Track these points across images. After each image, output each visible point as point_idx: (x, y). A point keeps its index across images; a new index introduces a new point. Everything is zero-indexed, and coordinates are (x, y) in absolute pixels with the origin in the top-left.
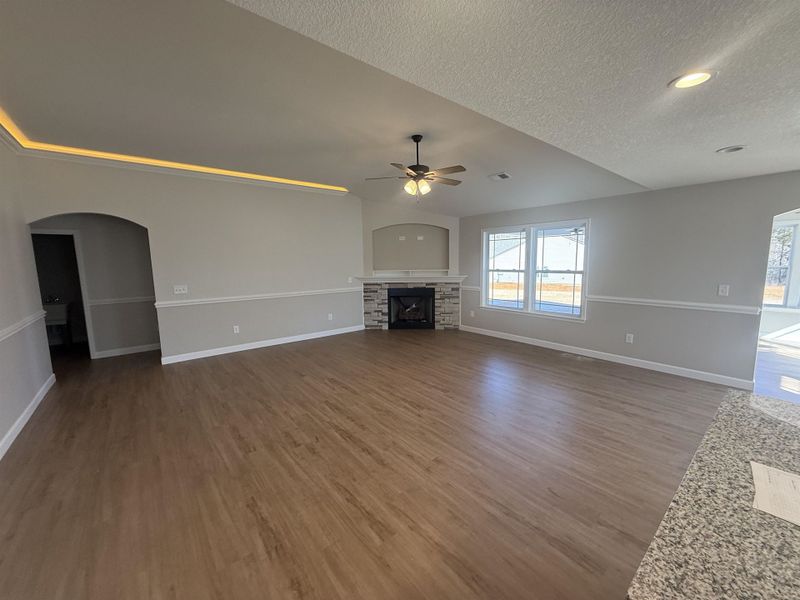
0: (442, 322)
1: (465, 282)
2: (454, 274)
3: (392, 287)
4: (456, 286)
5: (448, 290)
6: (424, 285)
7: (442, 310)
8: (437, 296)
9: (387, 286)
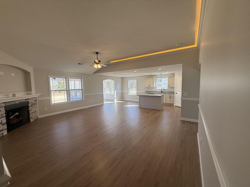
0: (33, 117)
1: (39, 97)
2: (34, 94)
3: (7, 104)
4: (35, 99)
5: (33, 101)
6: (24, 101)
7: (32, 111)
8: (30, 105)
9: (4, 105)
